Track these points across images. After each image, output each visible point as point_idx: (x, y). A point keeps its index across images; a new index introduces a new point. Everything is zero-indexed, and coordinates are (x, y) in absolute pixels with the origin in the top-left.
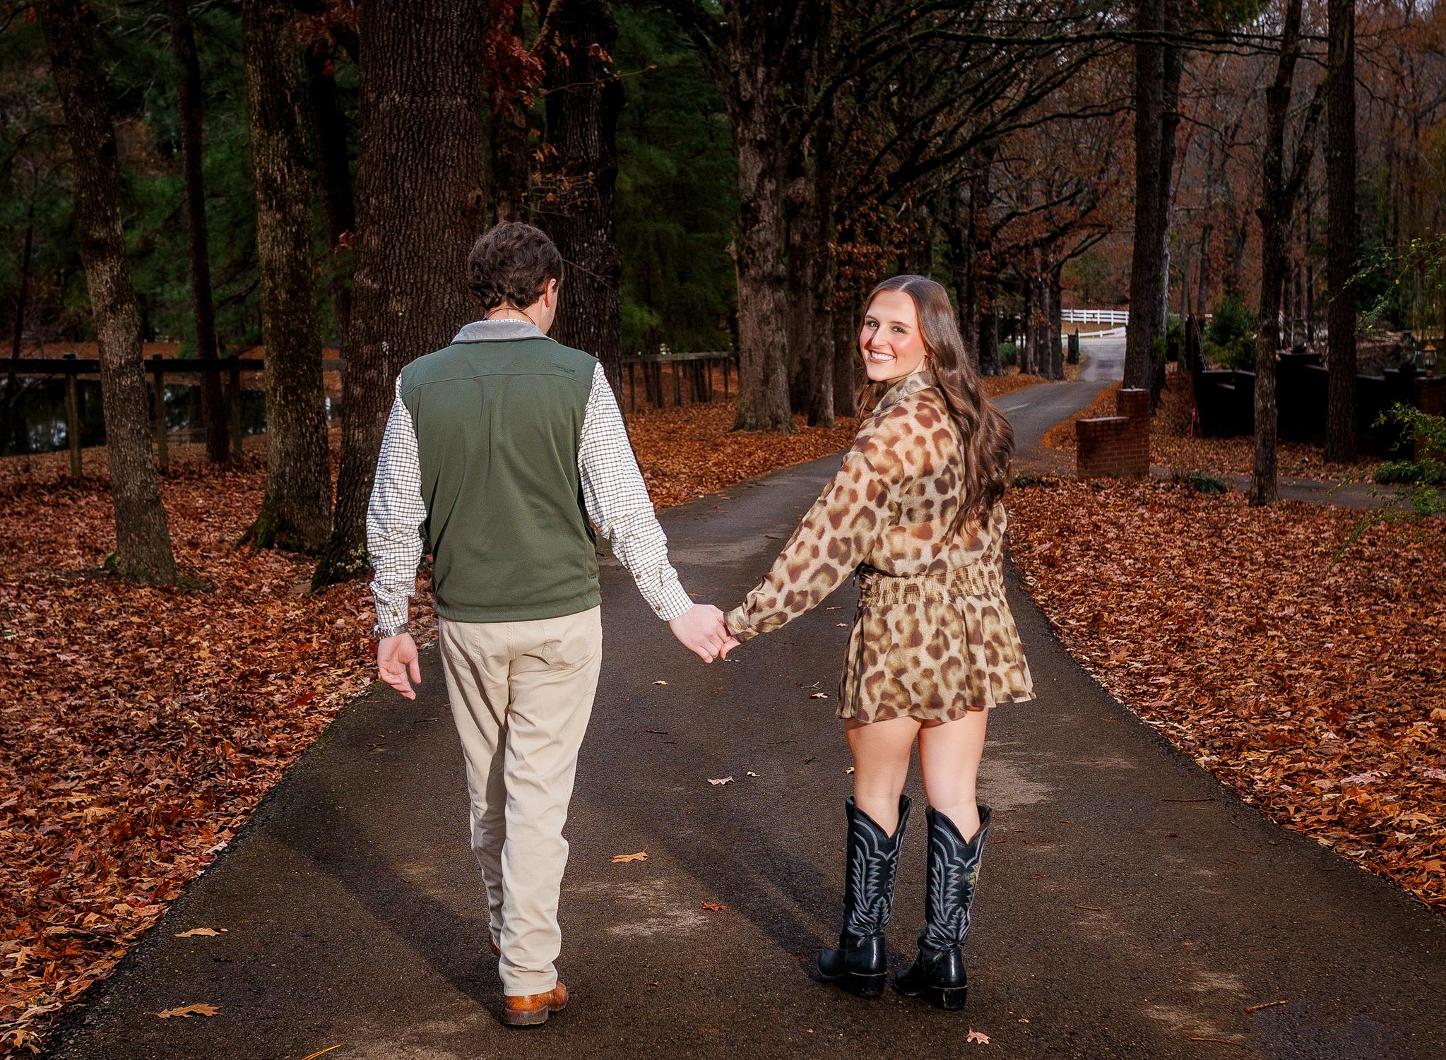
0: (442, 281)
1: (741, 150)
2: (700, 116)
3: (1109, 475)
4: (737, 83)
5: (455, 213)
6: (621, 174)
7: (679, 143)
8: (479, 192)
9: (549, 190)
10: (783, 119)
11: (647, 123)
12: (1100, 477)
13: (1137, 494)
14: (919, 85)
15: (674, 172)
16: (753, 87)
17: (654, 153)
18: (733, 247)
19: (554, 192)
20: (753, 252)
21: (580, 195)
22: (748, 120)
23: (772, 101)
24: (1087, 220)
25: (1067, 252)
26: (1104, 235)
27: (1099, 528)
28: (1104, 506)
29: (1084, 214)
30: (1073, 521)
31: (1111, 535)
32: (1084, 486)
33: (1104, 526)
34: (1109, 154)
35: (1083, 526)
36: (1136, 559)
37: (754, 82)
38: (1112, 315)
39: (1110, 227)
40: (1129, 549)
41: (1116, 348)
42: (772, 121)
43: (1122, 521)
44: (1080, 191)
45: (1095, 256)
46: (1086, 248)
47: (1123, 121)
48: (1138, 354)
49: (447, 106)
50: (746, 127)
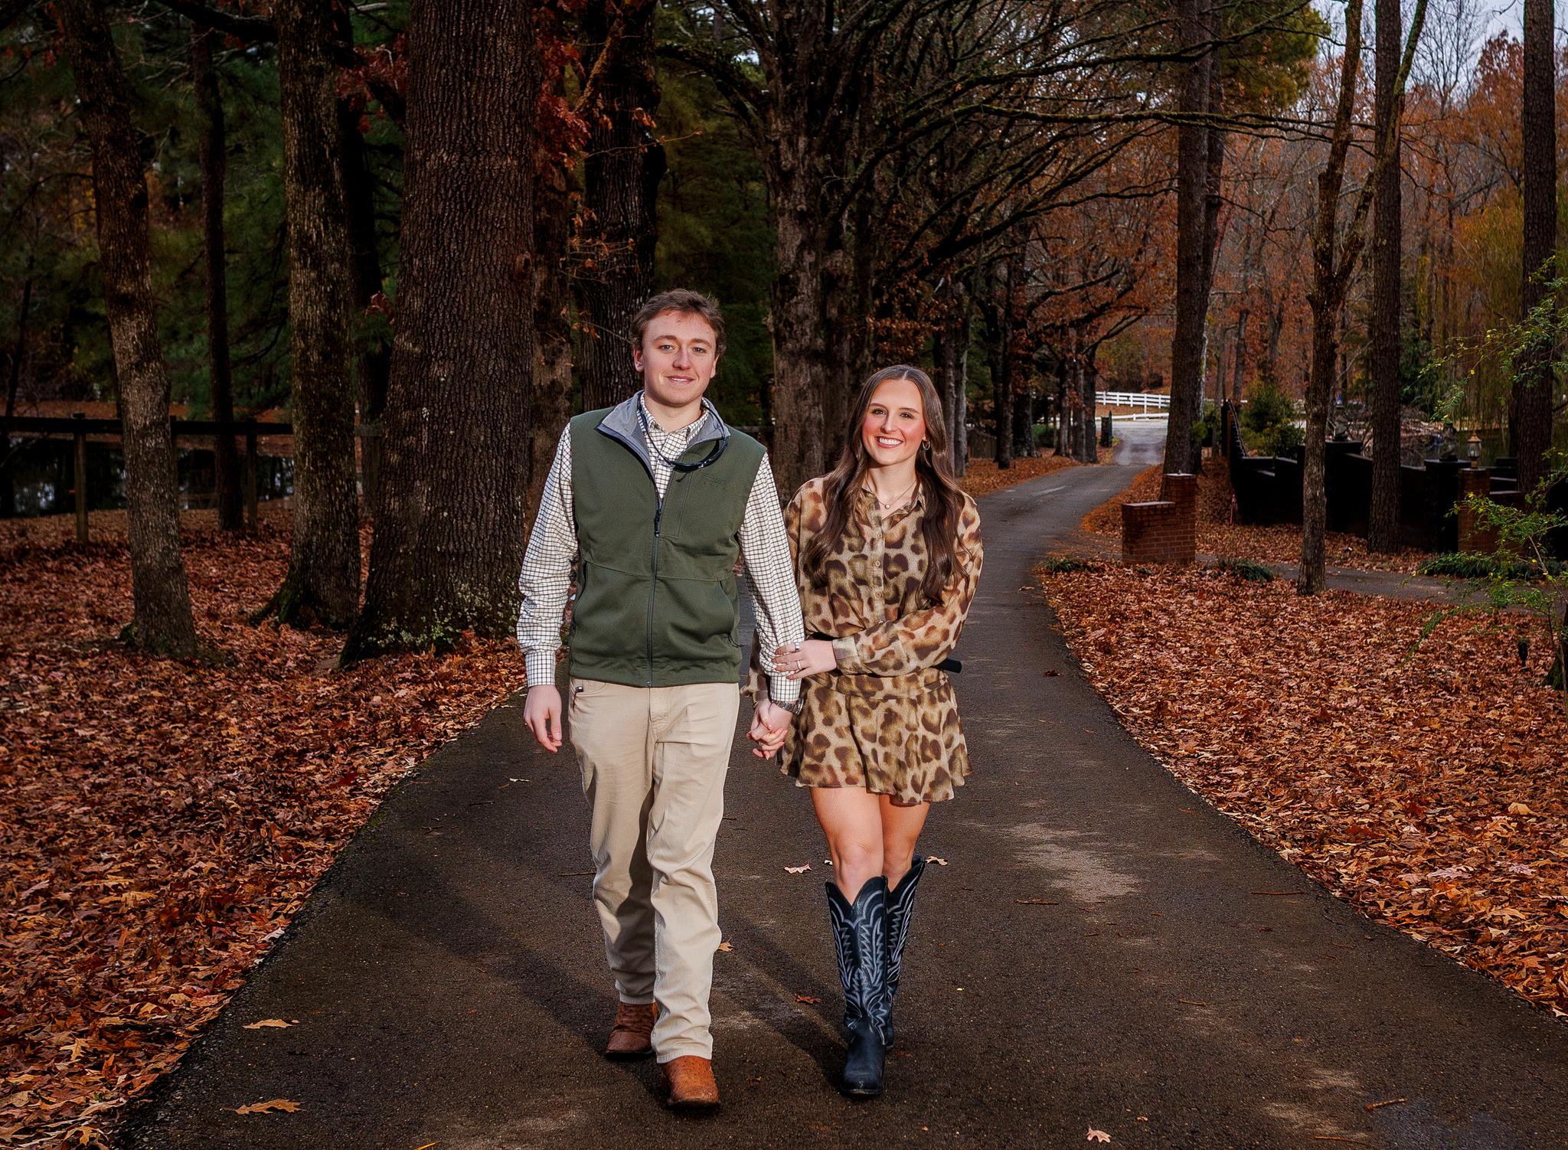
0: (487, 346)
1: (780, 220)
2: (734, 184)
3: (1155, 561)
4: (778, 152)
5: (502, 276)
6: (658, 243)
7: (713, 211)
8: (526, 255)
9: (587, 257)
10: (823, 190)
11: (681, 190)
12: (1145, 563)
13: (1184, 581)
14: (957, 161)
15: (709, 241)
16: (795, 157)
17: (689, 220)
18: (770, 320)
19: (592, 257)
20: (791, 325)
21: (619, 262)
22: (788, 191)
23: (811, 171)
24: (1124, 301)
25: (1101, 334)
26: (1140, 317)
27: (1150, 614)
28: (1152, 592)
29: (1121, 295)
30: (1123, 607)
31: (1162, 622)
32: (1130, 571)
33: (1154, 612)
34: (1146, 235)
35: (1133, 612)
36: (1192, 647)
37: (795, 152)
38: (1145, 398)
39: (1147, 309)
40: (1183, 636)
41: (1150, 432)
42: (812, 191)
43: (1172, 608)
44: (1117, 272)
45: (1128, 338)
46: (1121, 330)
47: (1162, 202)
48: (1179, 438)
49: (497, 167)
50: (786, 197)
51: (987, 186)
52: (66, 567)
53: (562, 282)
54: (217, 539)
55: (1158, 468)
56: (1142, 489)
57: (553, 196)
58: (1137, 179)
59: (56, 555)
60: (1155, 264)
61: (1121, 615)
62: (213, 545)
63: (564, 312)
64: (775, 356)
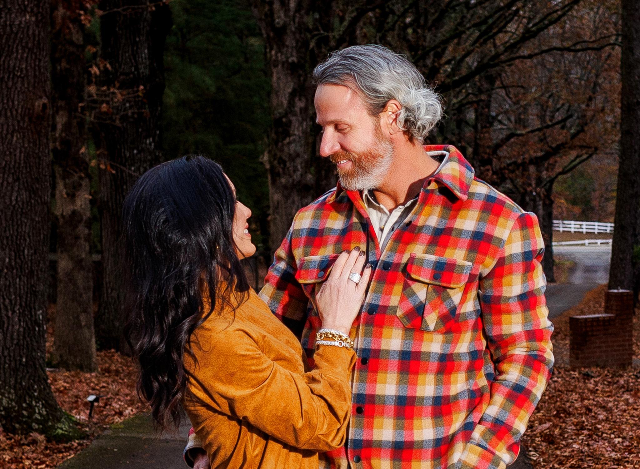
0: (10, 180)
1: (275, 71)
2: (236, 39)
3: (597, 366)
4: (272, 11)
5: (23, 119)
6: (167, 90)
7: (217, 63)
8: (45, 100)
9: (102, 102)
10: (312, 44)
11: (189, 44)
12: (589, 367)
13: (622, 382)
14: (431, 19)
15: (213, 89)
16: (286, 15)
17: (196, 71)
18: (265, 158)
19: (108, 103)
20: (284, 162)
21: (131, 107)
22: (281, 45)
23: (302, 28)
24: (576, 142)
25: (558, 170)
26: (590, 156)
27: (590, 410)
28: (594, 392)
29: (574, 136)
30: (568, 404)
31: (601, 417)
32: (576, 374)
33: (594, 409)
34: (596, 84)
35: (576, 409)
36: (624, 438)
37: (287, 11)
38: (597, 227)
39: (596, 149)
40: (617, 429)
41: (599, 256)
42: (303, 45)
43: (610, 405)
44: (571, 116)
45: (582, 174)
46: (575, 167)
47: (609, 56)
48: (621, 260)
49: (17, 23)
50: (279, 51)
51: (456, 41)
53: (81, 124)
55: (605, 286)
56: (591, 304)
57: (71, 49)
58: (587, 35)
60: (603, 110)
61: (565, 411)
63: (83, 150)
64: (271, 190)
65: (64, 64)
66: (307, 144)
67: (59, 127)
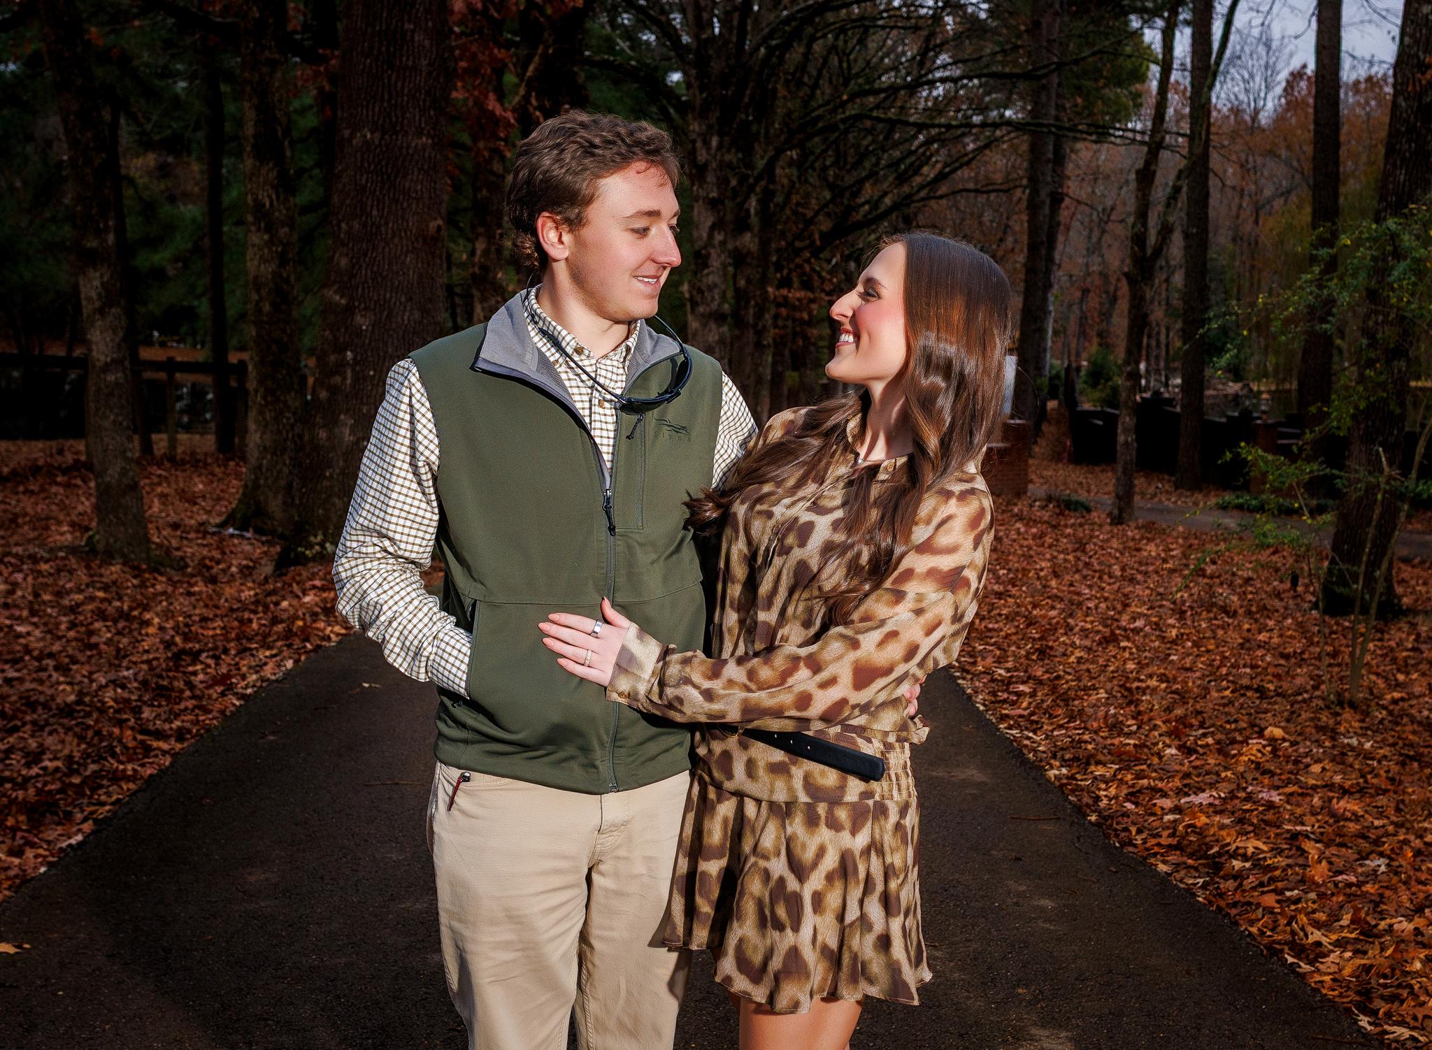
1: (696, 205)
4: (694, 149)
10: (733, 182)
13: (1016, 510)
14: (851, 161)
16: (708, 153)
18: (686, 287)
20: (703, 293)
23: (724, 166)
37: (709, 149)
42: (723, 182)
49: (413, 144)
50: (701, 186)
51: (872, 181)
52: (74, 482)
53: (499, 250)
54: (209, 460)
57: (492, 178)
58: (997, 177)
59: (65, 471)
60: (1013, 250)
62: (206, 465)
63: (500, 275)
64: (690, 317)
65: (484, 192)
66: (725, 275)
67: (478, 252)
